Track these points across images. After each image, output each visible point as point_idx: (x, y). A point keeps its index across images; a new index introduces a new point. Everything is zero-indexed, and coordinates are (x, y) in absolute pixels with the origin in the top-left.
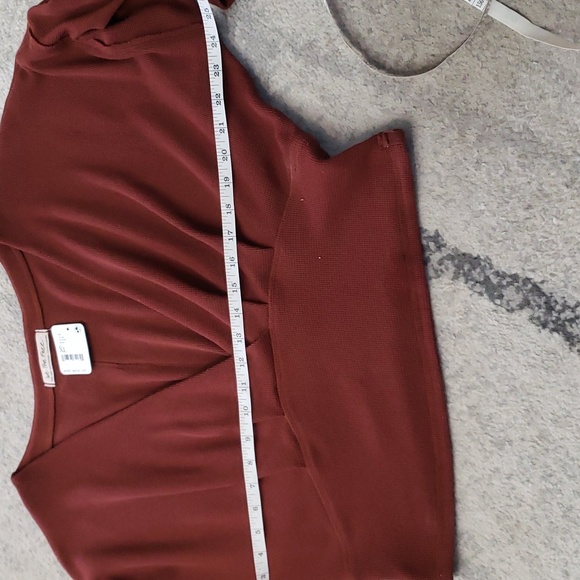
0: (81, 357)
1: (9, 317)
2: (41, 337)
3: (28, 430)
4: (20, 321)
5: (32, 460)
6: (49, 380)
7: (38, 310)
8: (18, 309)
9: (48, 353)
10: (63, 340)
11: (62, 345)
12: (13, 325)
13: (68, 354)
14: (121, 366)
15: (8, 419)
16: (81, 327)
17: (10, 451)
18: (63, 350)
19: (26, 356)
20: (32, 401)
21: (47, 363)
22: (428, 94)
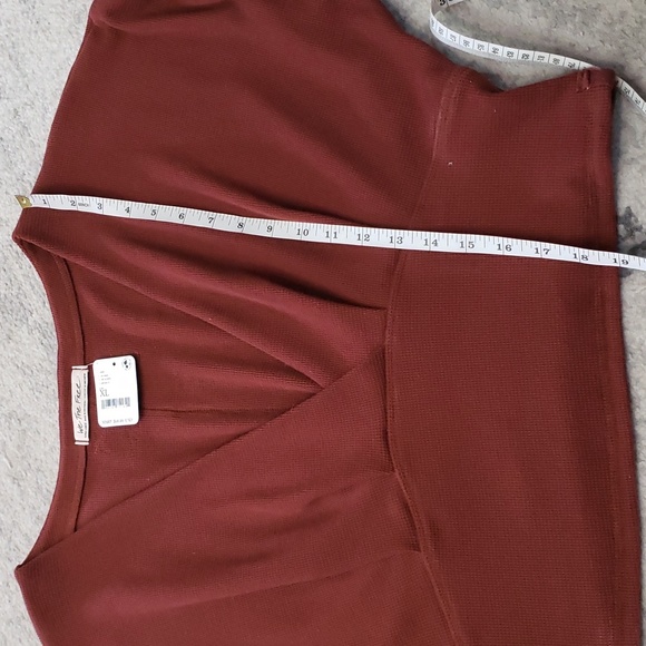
0: (127, 401)
1: (41, 352)
2: (78, 376)
3: (44, 510)
4: (54, 358)
5: (45, 549)
6: (81, 436)
7: (79, 339)
8: (55, 343)
9: (84, 399)
10: (107, 378)
11: (105, 386)
12: (44, 364)
13: (111, 398)
14: (177, 414)
15: (22, 493)
16: (131, 360)
17: (18, 540)
18: (104, 393)
19: (55, 405)
20: (56, 468)
21: (82, 413)
22: (621, 22)
